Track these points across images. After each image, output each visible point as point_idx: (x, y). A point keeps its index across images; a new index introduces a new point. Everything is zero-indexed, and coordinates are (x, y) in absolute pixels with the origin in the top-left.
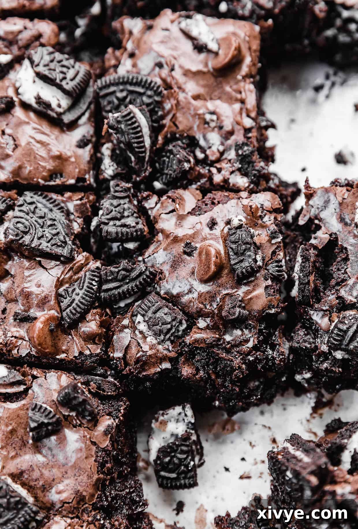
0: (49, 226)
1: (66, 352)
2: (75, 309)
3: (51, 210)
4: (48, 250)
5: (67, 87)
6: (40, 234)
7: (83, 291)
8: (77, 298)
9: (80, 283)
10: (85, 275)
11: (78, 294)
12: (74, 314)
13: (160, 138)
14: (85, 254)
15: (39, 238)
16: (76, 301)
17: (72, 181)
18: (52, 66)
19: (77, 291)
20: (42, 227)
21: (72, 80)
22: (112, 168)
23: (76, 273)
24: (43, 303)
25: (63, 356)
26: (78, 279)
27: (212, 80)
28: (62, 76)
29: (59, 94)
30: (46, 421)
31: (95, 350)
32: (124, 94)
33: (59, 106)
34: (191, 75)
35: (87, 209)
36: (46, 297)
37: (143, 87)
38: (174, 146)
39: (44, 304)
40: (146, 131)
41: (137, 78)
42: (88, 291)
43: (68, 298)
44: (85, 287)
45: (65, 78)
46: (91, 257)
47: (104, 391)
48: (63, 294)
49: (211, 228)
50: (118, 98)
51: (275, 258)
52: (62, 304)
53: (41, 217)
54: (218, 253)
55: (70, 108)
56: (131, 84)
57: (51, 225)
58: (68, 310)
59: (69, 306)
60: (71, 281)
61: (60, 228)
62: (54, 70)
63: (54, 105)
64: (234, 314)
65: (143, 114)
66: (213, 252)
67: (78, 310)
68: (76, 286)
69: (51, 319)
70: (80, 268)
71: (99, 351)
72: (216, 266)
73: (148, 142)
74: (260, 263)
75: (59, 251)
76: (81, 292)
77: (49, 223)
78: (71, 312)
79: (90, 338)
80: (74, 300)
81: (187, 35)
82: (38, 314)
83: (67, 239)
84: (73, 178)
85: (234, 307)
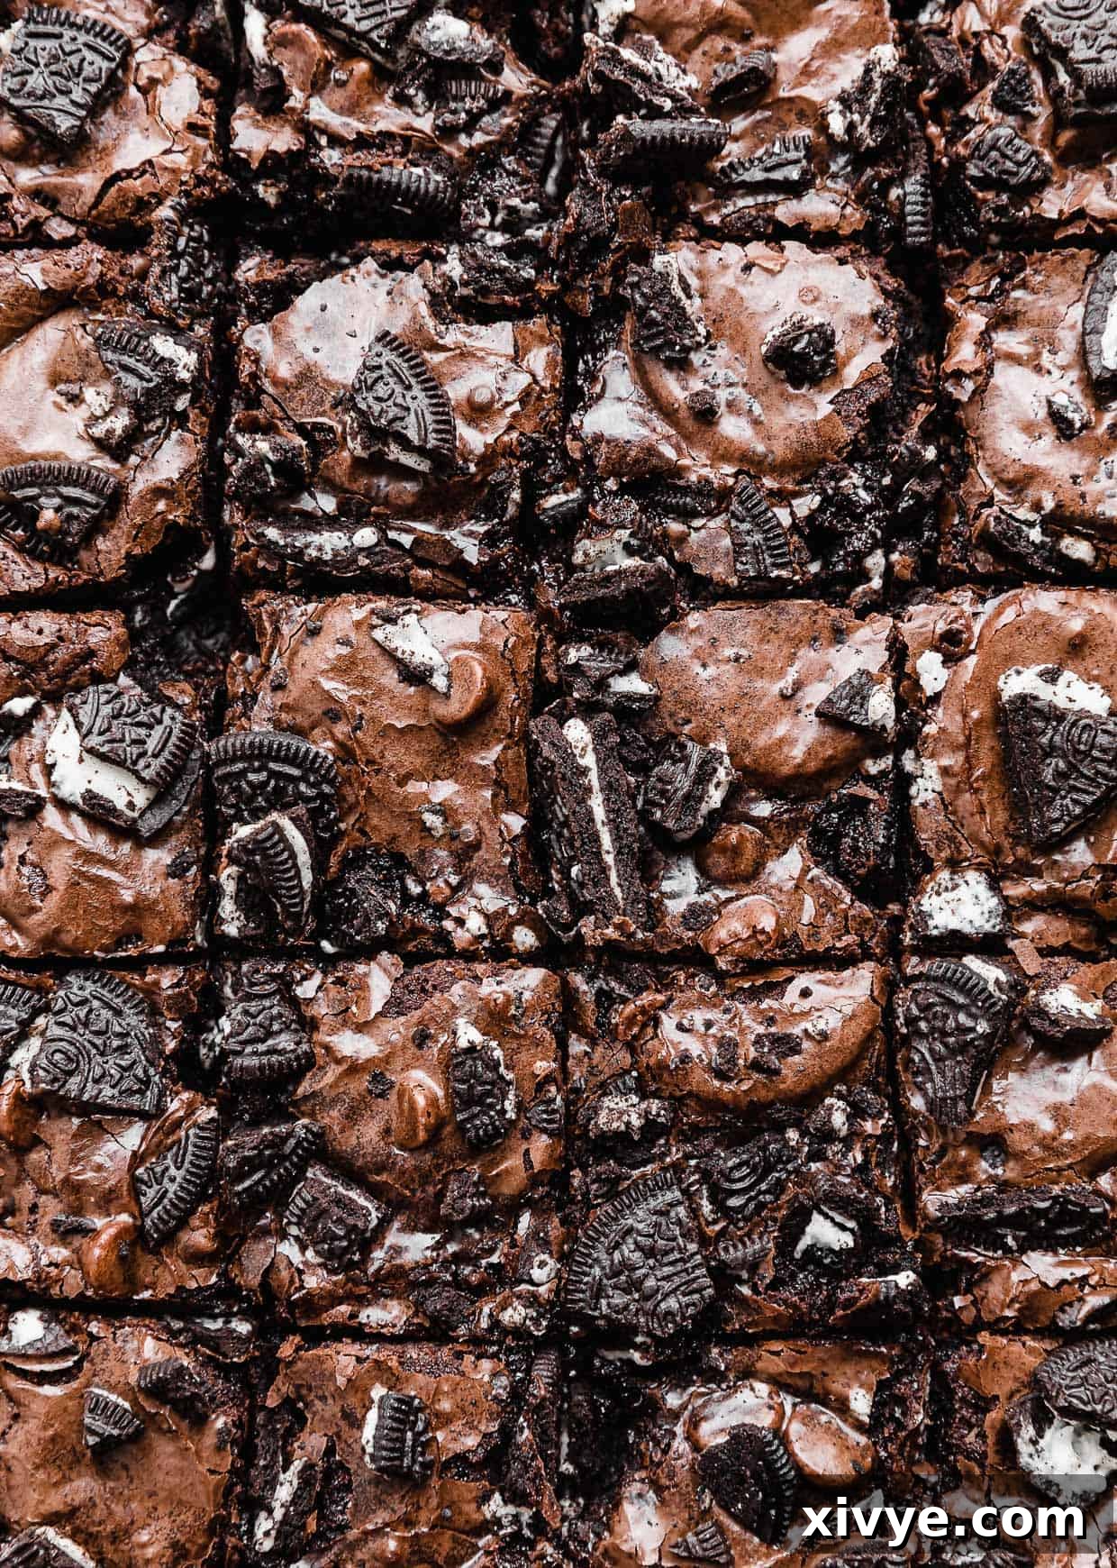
0: (116, 1050)
1: (152, 1286)
2: (167, 1212)
3: (118, 1013)
4: (114, 1103)
5: (146, 774)
6: (98, 1071)
7: (182, 1172)
8: (172, 1188)
9: (177, 1154)
10: (187, 1137)
11: (173, 1180)
12: (165, 1223)
13: (333, 861)
14: (185, 1096)
15: (96, 1081)
16: (170, 1195)
17: (160, 948)
18: (116, 732)
19: (173, 1171)
20: (102, 1054)
21: (155, 756)
22: (236, 923)
23: (167, 1135)
24: (107, 1202)
25: (146, 1294)
26: (174, 1143)
27: (436, 742)
28: (135, 750)
29: (131, 784)
30: (116, 1432)
31: (207, 1278)
32: (263, 776)
33: (131, 805)
34: (393, 735)
35: (191, 1002)
36: (111, 1191)
37: (298, 766)
38: (358, 881)
39: (110, 1201)
40: (304, 858)
41: (288, 749)
42: (191, 1174)
43: (156, 1187)
44: (186, 1165)
45: (142, 755)
46: (200, 1097)
47: (226, 1356)
48: (145, 1177)
49: (420, 1046)
50: (250, 783)
51: (541, 1096)
52: (143, 1199)
53: (97, 1033)
54: (433, 1101)
55: (153, 804)
56: (277, 759)
57: (119, 1048)
58: (154, 1214)
59: (156, 1205)
60: (158, 1150)
61: (136, 1052)
62: (122, 740)
63: (121, 803)
64: (462, 1210)
65: (298, 827)
66: (421, 1101)
67: (175, 1213)
68: (169, 1162)
69: (123, 1232)
70: (177, 1124)
71: (214, 1279)
72: (427, 1130)
73: (307, 878)
74: (511, 1115)
75: (135, 1101)
76: (180, 1175)
77: (116, 1043)
78: (160, 1218)
79: (196, 1258)
80: (166, 1191)
81: (390, 655)
82: (99, 1222)
83: (152, 1071)
84: (161, 943)
85: (463, 1196)
